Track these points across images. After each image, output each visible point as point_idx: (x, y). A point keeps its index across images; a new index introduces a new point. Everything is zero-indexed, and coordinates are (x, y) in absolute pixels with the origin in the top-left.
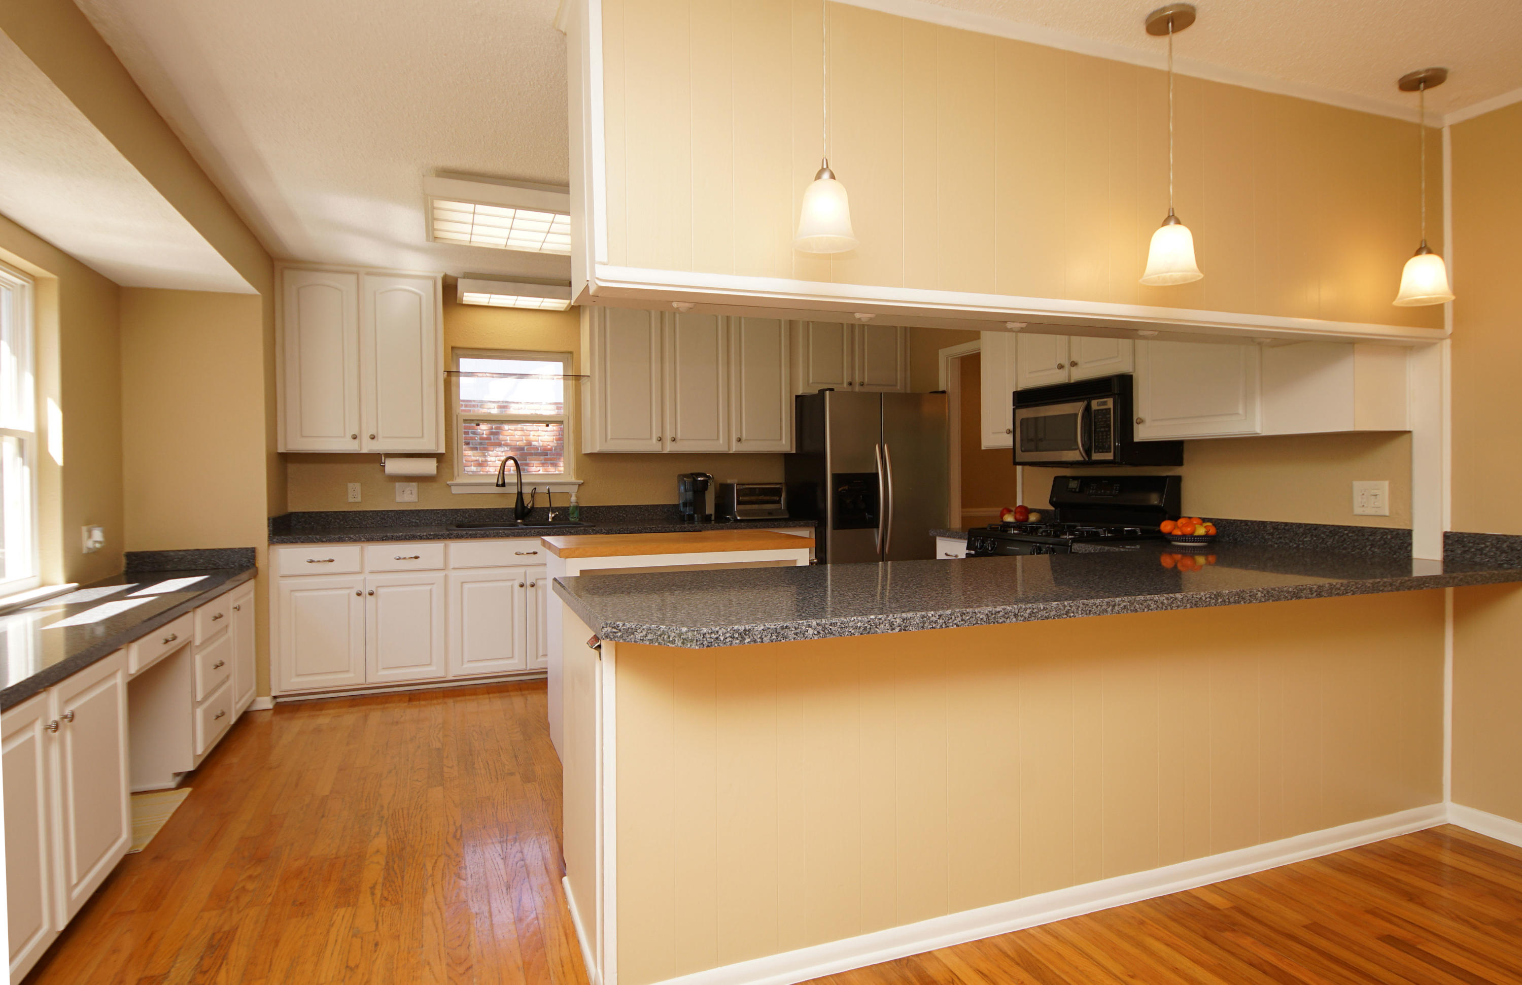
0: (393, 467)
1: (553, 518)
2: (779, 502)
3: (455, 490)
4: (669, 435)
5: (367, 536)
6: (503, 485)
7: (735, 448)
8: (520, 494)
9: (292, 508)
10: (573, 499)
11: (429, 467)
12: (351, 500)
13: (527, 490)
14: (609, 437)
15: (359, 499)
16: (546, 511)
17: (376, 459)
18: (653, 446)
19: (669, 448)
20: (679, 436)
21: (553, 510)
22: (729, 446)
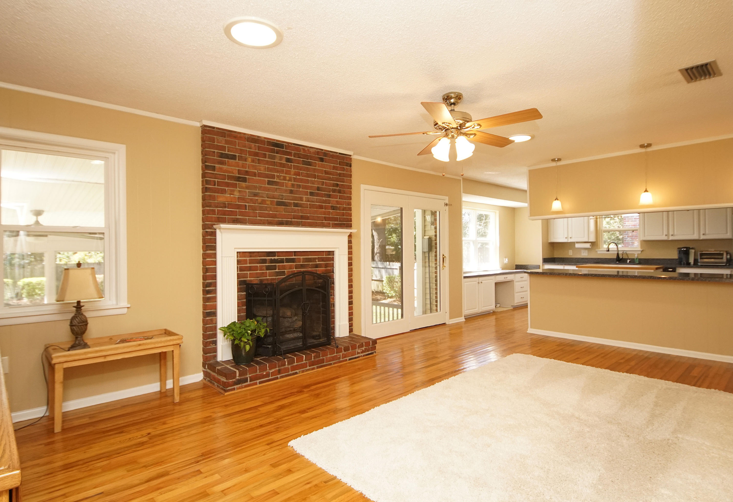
0: (577, 246)
1: (629, 262)
2: (722, 258)
3: (599, 252)
4: (671, 233)
5: (565, 263)
6: (608, 251)
7: (702, 237)
8: (618, 254)
9: (555, 257)
10: (636, 256)
11: (588, 246)
12: (570, 255)
13: (620, 253)
14: (646, 235)
15: (572, 254)
16: (627, 259)
17: (574, 243)
18: (664, 238)
19: (671, 238)
20: (675, 234)
21: (629, 259)
22: (699, 237)
